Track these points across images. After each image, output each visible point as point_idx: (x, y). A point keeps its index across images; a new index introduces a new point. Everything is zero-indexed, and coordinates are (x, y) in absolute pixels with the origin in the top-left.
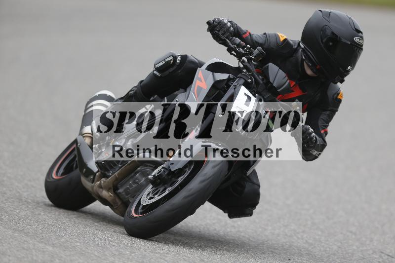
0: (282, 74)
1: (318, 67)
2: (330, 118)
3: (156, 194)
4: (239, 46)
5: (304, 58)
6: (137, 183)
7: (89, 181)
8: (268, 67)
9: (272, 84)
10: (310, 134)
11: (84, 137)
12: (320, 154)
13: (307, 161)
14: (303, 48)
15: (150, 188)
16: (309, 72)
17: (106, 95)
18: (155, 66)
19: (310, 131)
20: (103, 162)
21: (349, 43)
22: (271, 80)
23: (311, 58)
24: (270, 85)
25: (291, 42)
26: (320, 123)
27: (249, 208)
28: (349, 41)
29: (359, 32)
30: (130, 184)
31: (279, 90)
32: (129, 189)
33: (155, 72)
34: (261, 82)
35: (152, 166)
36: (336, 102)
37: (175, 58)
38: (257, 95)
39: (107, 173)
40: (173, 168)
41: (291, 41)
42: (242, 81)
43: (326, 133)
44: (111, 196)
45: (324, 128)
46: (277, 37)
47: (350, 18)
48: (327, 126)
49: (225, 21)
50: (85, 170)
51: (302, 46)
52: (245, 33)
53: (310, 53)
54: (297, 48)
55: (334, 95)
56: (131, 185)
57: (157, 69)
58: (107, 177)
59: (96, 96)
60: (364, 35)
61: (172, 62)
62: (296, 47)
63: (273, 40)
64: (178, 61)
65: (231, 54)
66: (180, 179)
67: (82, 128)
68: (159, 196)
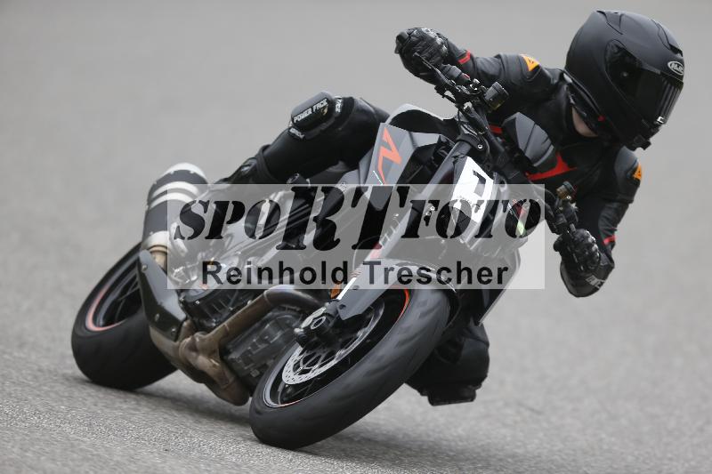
0: (540, 134)
1: (601, 118)
2: (620, 214)
3: (313, 364)
4: (459, 80)
5: (572, 101)
6: (266, 341)
7: (168, 337)
8: (514, 120)
9: (522, 153)
10: (590, 245)
11: (151, 252)
12: (602, 283)
13: (577, 296)
14: (570, 85)
15: (297, 353)
16: (582, 128)
17: (188, 172)
18: (293, 120)
19: (590, 240)
20: (198, 302)
21: (658, 72)
22: (522, 146)
23: (586, 102)
24: (517, 155)
25: (546, 71)
26: (602, 225)
27: (470, 387)
28: (658, 69)
29: (677, 51)
30: (252, 345)
31: (535, 165)
32: (251, 353)
33: (293, 131)
34: (502, 149)
35: (295, 310)
36: (631, 184)
37: (331, 103)
38: (495, 175)
39: (205, 322)
40: (345, 315)
41: (548, 70)
42: (466, 148)
43: (612, 243)
44: (214, 366)
45: (610, 234)
46: (521, 62)
47: (658, 26)
48: (613, 231)
49: (432, 34)
50: (158, 315)
51: (568, 79)
52: (463, 55)
53: (585, 93)
54: (558, 83)
55: (626, 172)
56: (254, 346)
57: (297, 125)
58: (208, 330)
59: (169, 175)
60: (685, 58)
61: (326, 111)
62: (556, 81)
63: (514, 69)
64: (338, 110)
65: (444, 96)
66: (360, 334)
67: (146, 235)
68: (321, 366)
